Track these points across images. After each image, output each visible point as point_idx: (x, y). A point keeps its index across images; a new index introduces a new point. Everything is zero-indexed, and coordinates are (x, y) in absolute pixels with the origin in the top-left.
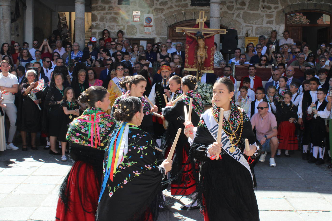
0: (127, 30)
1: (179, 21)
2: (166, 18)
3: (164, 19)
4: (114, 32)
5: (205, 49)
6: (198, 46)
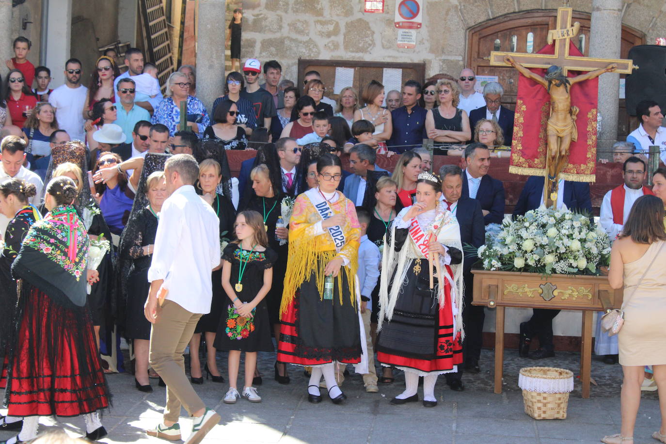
0: (345, 35)
1: (500, 14)
2: (460, 5)
3: (456, 7)
4: (307, 42)
5: (571, 115)
6: (552, 106)
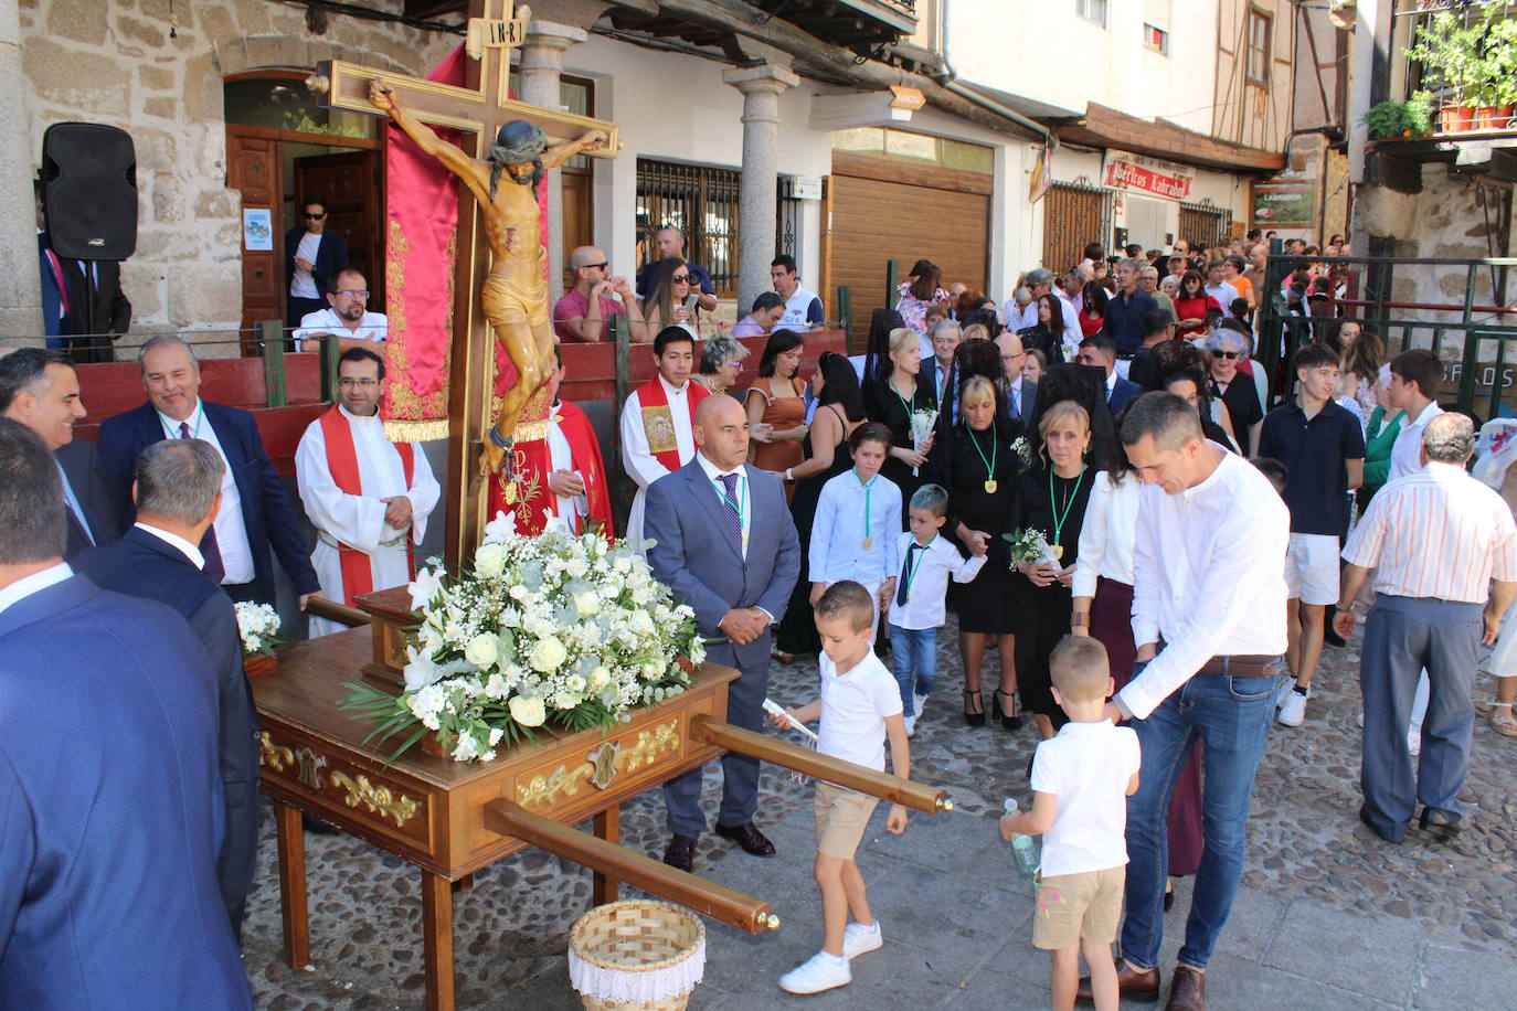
6: (503, 241)
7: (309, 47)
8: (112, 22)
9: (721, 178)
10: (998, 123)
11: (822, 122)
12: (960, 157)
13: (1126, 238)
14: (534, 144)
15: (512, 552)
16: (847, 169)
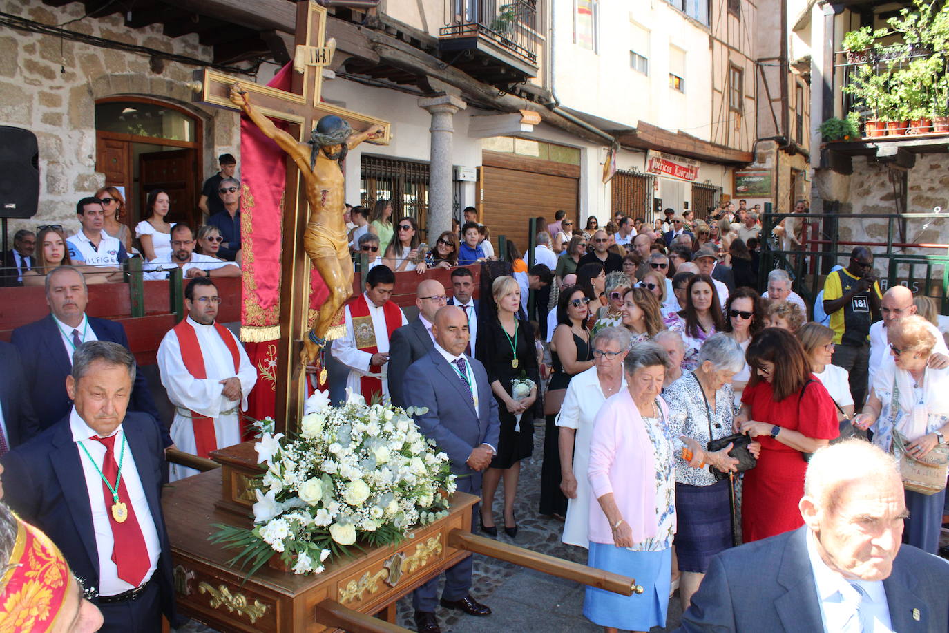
6: (319, 199)
7: (152, 81)
8: (21, 63)
9: (414, 168)
10: (584, 134)
11: (476, 133)
12: (560, 154)
13: (661, 205)
14: (343, 132)
15: (327, 419)
16: (491, 163)
